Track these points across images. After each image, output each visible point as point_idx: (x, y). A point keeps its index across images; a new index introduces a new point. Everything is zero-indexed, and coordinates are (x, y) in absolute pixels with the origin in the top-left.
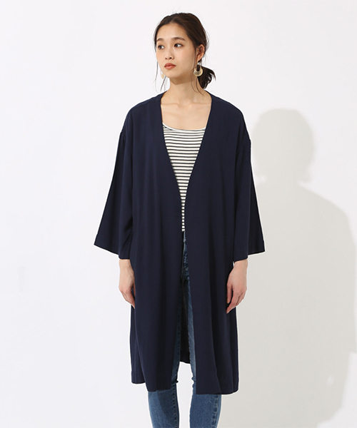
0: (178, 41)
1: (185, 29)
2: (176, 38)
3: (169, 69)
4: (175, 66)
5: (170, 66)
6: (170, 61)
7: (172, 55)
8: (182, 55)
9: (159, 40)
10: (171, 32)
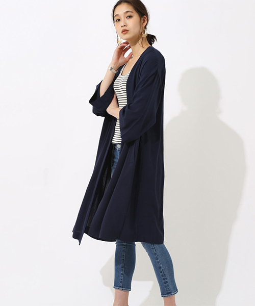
0: (129, 14)
1: (132, 5)
2: (127, 12)
3: (125, 34)
4: (128, 31)
5: (125, 31)
6: (124, 28)
7: (125, 23)
8: (133, 23)
9: (116, 16)
10: (124, 8)
